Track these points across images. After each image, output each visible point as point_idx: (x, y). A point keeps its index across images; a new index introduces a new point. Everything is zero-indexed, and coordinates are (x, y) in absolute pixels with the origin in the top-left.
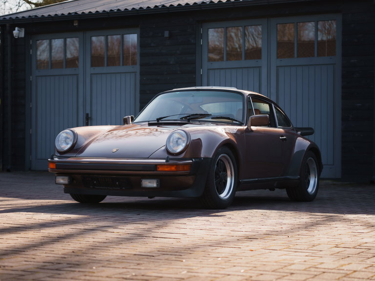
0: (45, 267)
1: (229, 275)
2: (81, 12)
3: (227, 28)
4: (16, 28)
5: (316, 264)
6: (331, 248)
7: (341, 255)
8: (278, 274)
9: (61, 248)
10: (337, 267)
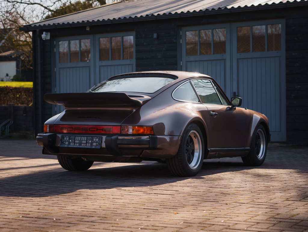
0: (83, 220)
1: (213, 225)
2: (92, 20)
3: (200, 31)
4: (44, 33)
5: (274, 215)
6: (284, 201)
7: (291, 207)
8: (248, 223)
9: (91, 204)
10: (290, 217)
